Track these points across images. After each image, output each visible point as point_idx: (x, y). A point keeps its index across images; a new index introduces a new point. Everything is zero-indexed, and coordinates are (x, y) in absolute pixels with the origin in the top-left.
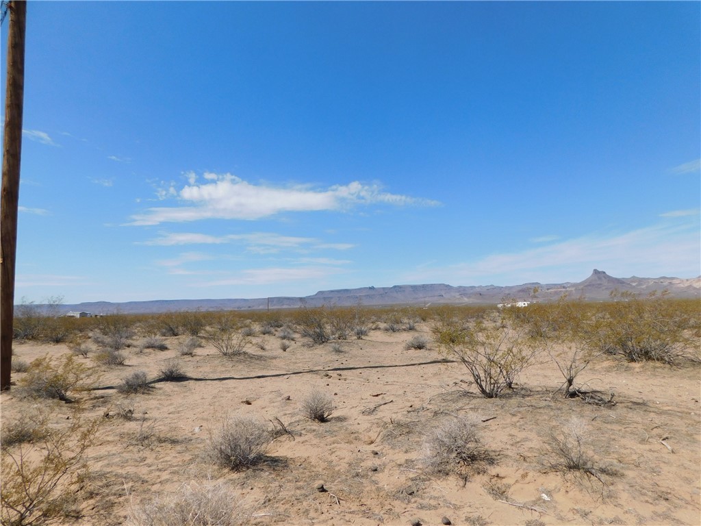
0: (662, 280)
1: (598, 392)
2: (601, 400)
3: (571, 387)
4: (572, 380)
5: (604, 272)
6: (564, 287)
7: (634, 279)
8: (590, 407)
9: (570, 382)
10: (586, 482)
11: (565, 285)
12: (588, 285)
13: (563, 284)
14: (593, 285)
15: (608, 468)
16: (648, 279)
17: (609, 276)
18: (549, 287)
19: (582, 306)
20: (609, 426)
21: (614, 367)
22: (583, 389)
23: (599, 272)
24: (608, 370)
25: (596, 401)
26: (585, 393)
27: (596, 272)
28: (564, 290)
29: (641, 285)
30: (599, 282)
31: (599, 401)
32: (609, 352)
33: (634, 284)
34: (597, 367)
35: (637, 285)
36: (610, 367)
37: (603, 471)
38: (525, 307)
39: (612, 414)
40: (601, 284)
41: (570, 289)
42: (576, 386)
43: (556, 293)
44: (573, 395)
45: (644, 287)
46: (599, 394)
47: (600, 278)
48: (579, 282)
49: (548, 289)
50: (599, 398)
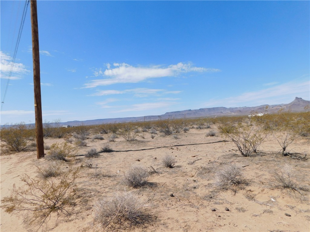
1: (298, 153)
2: (300, 157)
3: (285, 152)
4: (285, 148)
5: (301, 98)
6: (280, 106)
8: (294, 160)
9: (284, 149)
10: (292, 194)
11: (281, 105)
12: (293, 105)
14: (296, 104)
15: (304, 188)
17: (303, 100)
18: (273, 106)
19: (290, 115)
20: (304, 169)
21: (306, 142)
22: (291, 152)
23: (299, 98)
24: (303, 144)
25: (298, 158)
26: (291, 154)
27: (297, 98)
28: (281, 107)
30: (298, 103)
31: (299, 157)
32: (304, 135)
34: (298, 142)
36: (304, 142)
37: (301, 189)
38: (261, 116)
39: (306, 164)
40: (299, 104)
41: (284, 107)
42: (287, 151)
43: (277, 109)
44: (286, 155)
46: (299, 155)
47: (299, 101)
48: (288, 103)
49: (272, 107)
50: (299, 156)
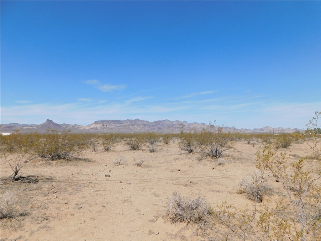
0: (75, 126)
1: (31, 176)
2: (32, 180)
3: (17, 176)
4: (18, 172)
5: (52, 121)
6: (32, 126)
7: (64, 125)
8: (25, 184)
9: (16, 173)
10: (9, 223)
11: (32, 125)
12: (44, 126)
13: (31, 125)
14: (46, 126)
15: (24, 212)
16: (70, 125)
17: (54, 123)
18: (23, 126)
20: (32, 192)
21: (44, 164)
22: (23, 176)
23: (50, 121)
24: (41, 165)
25: (29, 181)
26: (23, 178)
27: (48, 120)
28: (32, 128)
29: (67, 127)
30: (49, 125)
31: (31, 180)
32: (43, 156)
33: (64, 127)
34: (37, 164)
35: (65, 127)
36: (43, 164)
37: (21, 215)
38: (8, 136)
39: (35, 186)
40: (50, 126)
41: (35, 128)
42: (19, 174)
43: (27, 129)
44: (17, 179)
45: (68, 128)
47: (49, 123)
48: (39, 124)
49: (23, 127)
50: (31, 179)
